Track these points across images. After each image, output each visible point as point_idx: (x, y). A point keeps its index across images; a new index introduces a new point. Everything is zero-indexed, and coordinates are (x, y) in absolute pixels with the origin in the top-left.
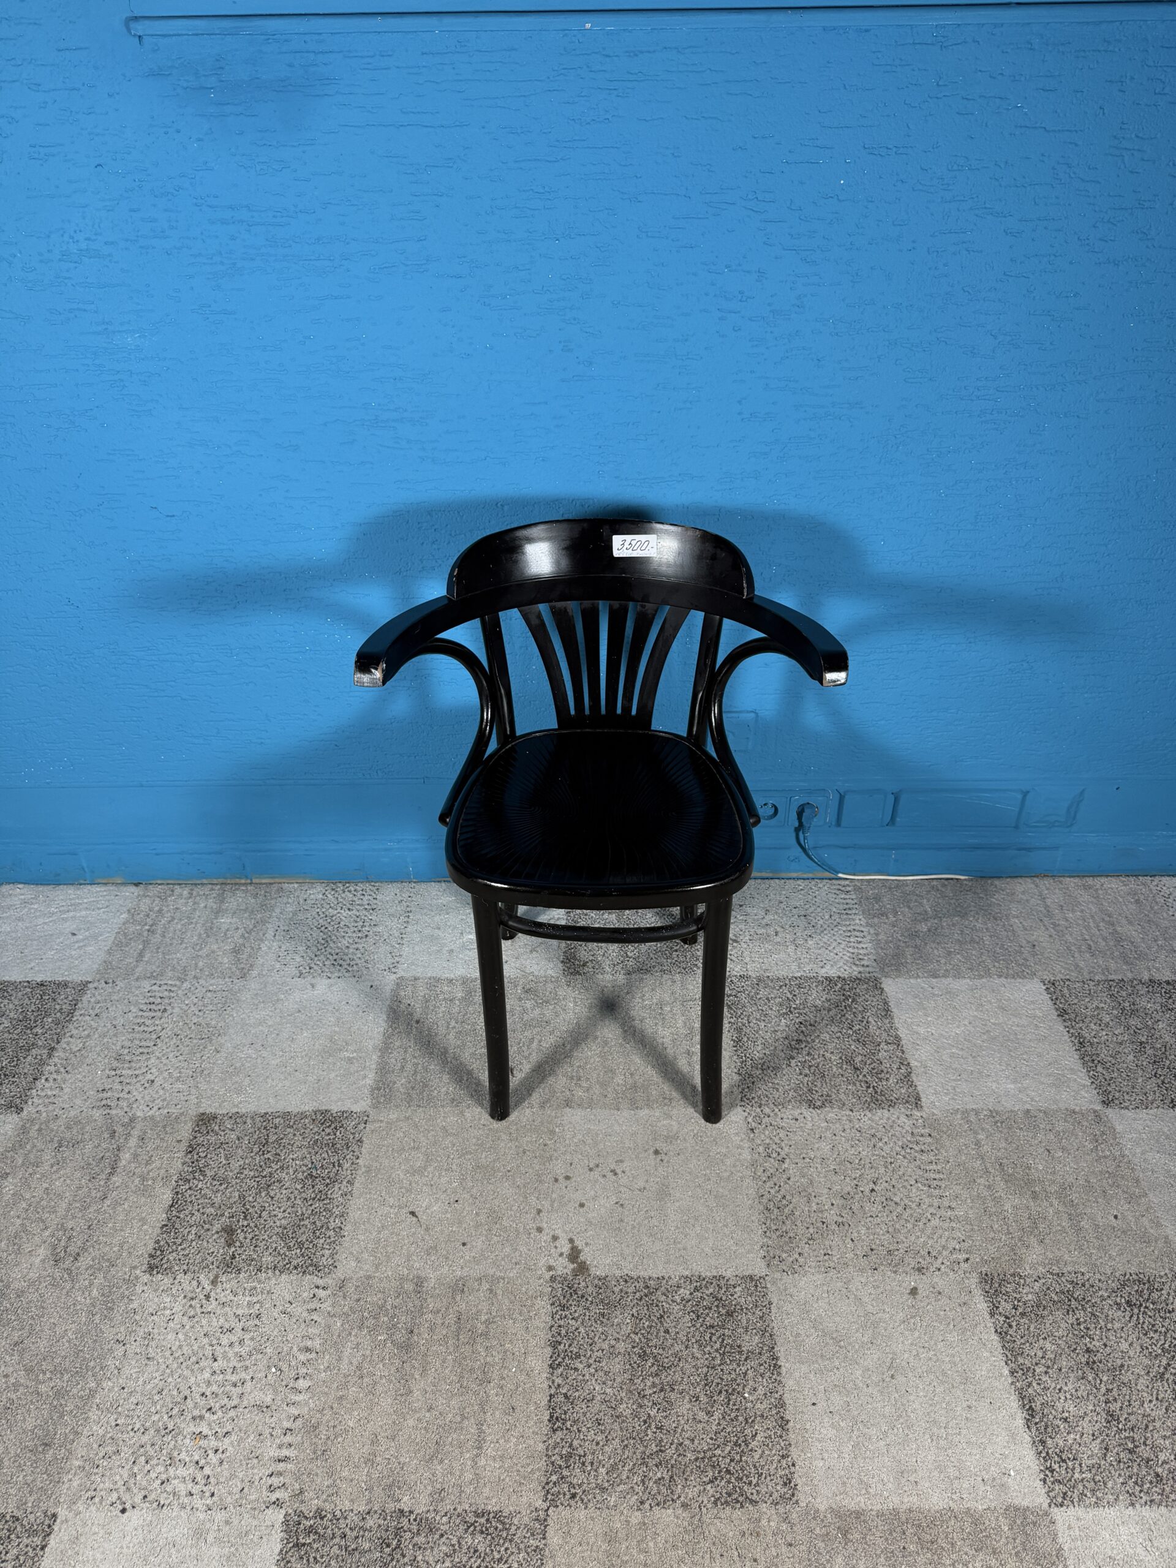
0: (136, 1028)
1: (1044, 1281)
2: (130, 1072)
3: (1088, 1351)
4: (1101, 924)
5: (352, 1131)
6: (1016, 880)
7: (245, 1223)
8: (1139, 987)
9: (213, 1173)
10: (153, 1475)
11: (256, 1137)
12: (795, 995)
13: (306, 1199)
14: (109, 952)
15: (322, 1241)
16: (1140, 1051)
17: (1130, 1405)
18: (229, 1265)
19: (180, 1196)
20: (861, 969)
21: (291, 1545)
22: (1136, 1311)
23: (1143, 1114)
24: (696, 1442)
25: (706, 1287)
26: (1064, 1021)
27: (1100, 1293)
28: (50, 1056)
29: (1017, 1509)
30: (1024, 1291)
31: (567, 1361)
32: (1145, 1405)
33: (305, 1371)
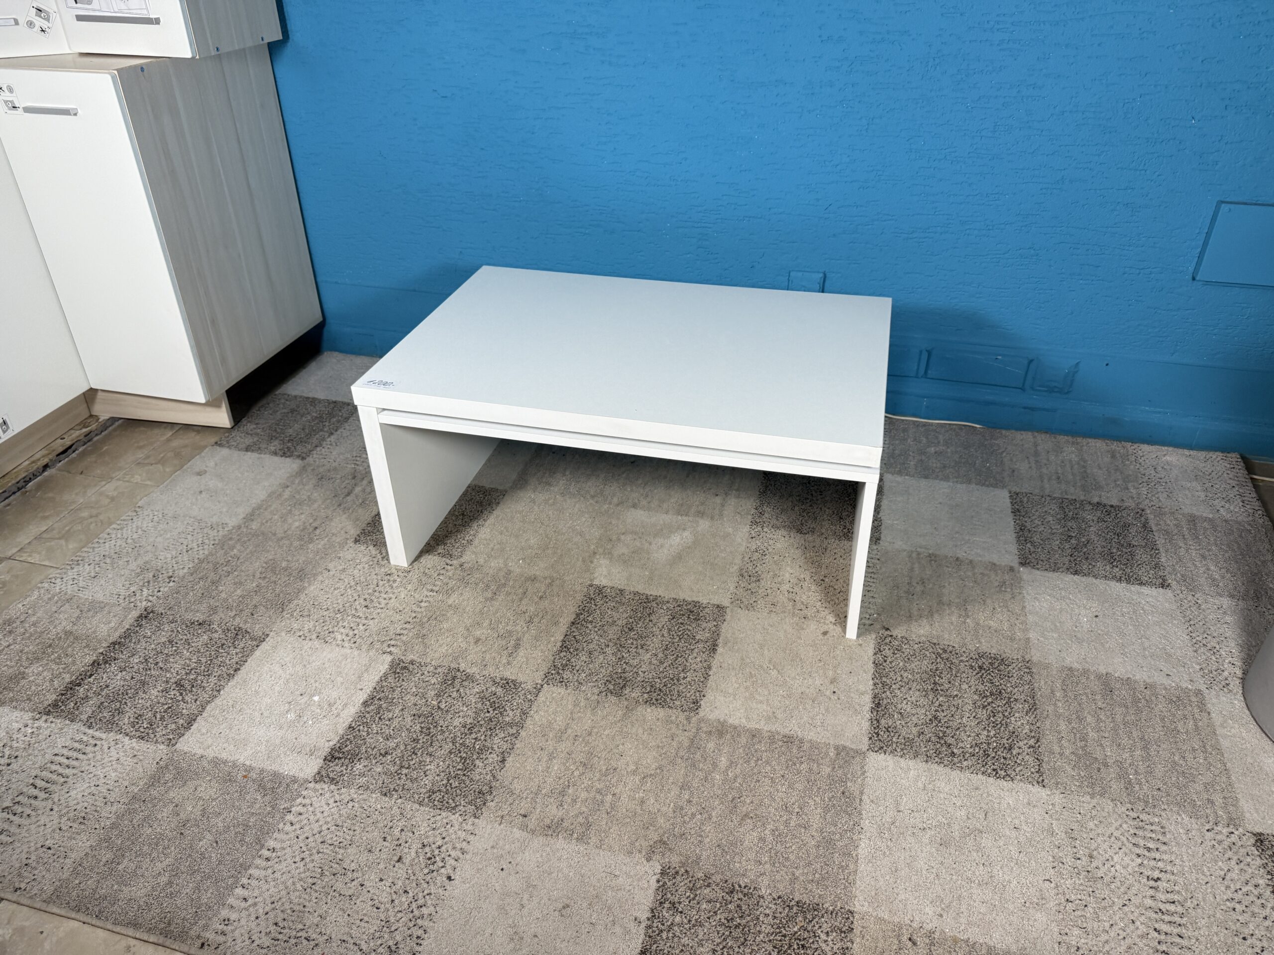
1: (921, 644)
3: (935, 683)
4: (1075, 466)
5: (495, 497)
6: (1020, 432)
8: (1087, 505)
10: (325, 628)
13: (455, 525)
15: (458, 545)
16: (1066, 541)
17: (952, 716)
21: (391, 672)
22: (983, 671)
23: (1049, 574)
24: (646, 673)
25: (686, 605)
26: (1015, 515)
27: (962, 658)
28: (329, 436)
29: (844, 748)
30: (906, 647)
31: (583, 622)
32: (964, 719)
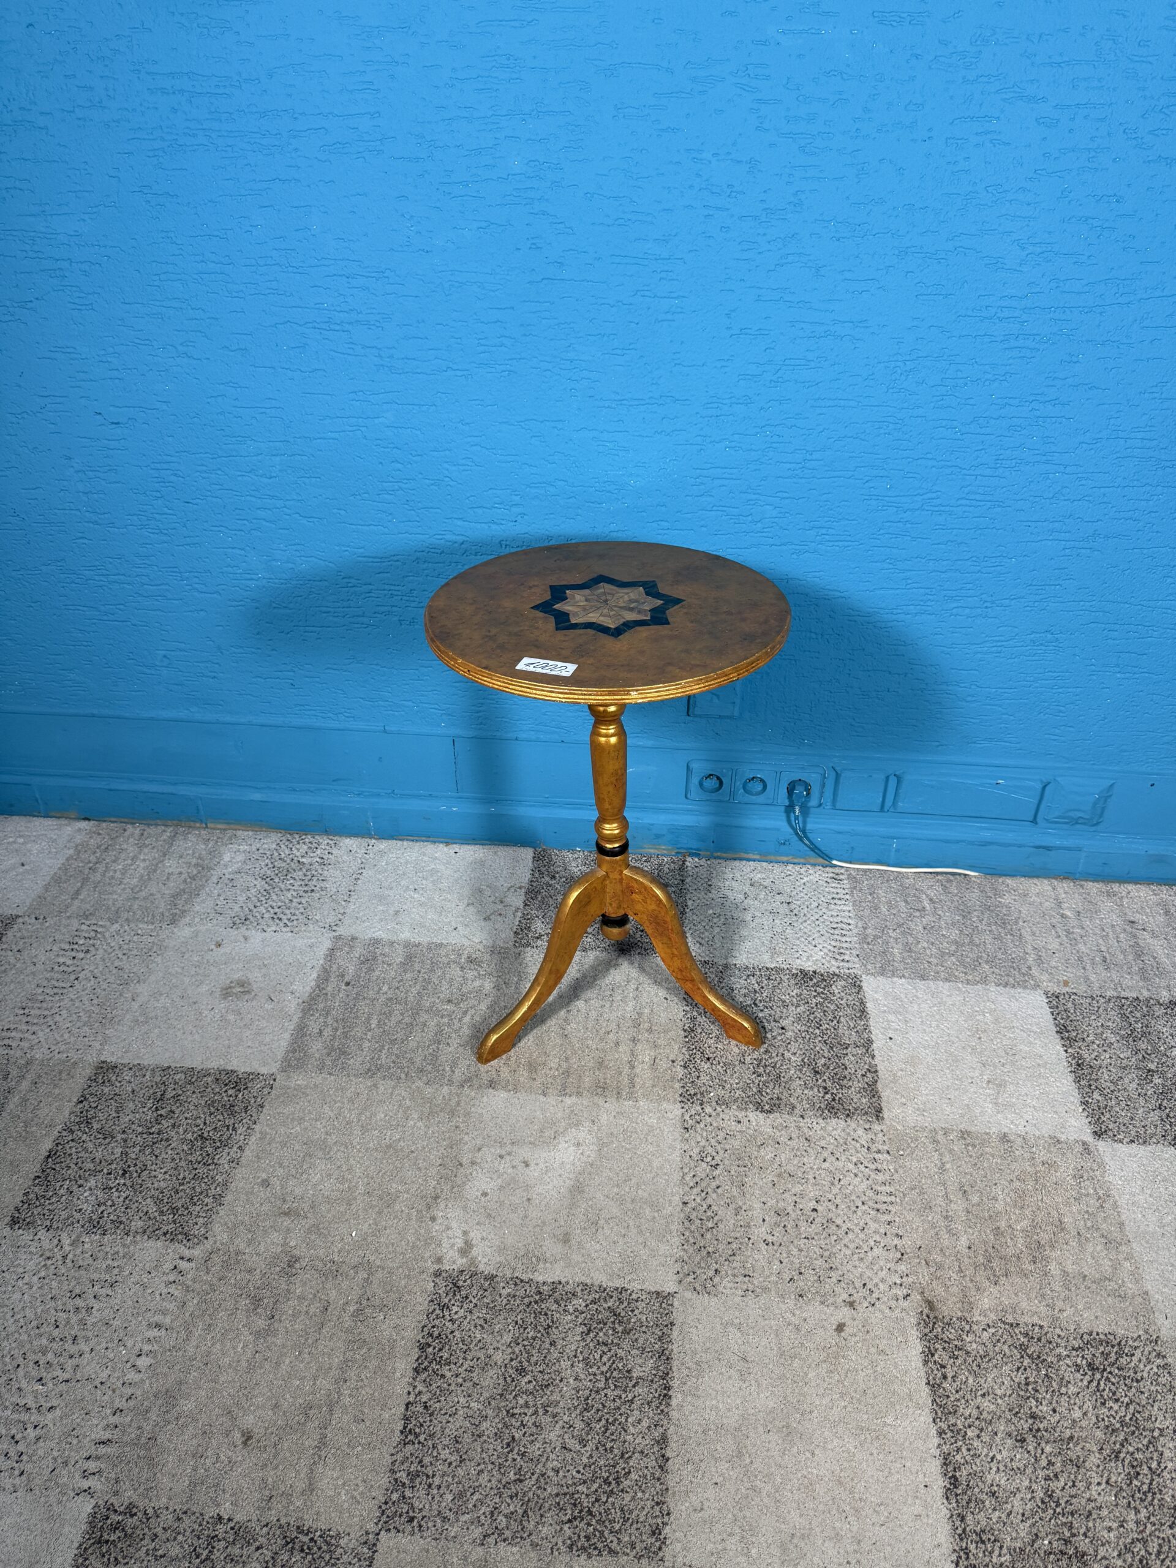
0: (56, 968)
1: (992, 1330)
2: (38, 1012)
4: (1122, 936)
5: (255, 1094)
6: (1031, 881)
7: (122, 1181)
8: (1156, 1008)
9: (99, 1126)
11: (151, 1091)
12: (762, 988)
13: (191, 1162)
14: (47, 888)
15: (198, 1208)
16: (1145, 1079)
17: (1074, 1486)
18: (95, 1225)
19: (60, 1147)
20: (842, 964)
21: (92, 1541)
22: (1098, 1376)
23: (1140, 1150)
26: (1062, 1038)
27: (1058, 1350)
31: (434, 1365)
33: (150, 1348)
